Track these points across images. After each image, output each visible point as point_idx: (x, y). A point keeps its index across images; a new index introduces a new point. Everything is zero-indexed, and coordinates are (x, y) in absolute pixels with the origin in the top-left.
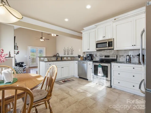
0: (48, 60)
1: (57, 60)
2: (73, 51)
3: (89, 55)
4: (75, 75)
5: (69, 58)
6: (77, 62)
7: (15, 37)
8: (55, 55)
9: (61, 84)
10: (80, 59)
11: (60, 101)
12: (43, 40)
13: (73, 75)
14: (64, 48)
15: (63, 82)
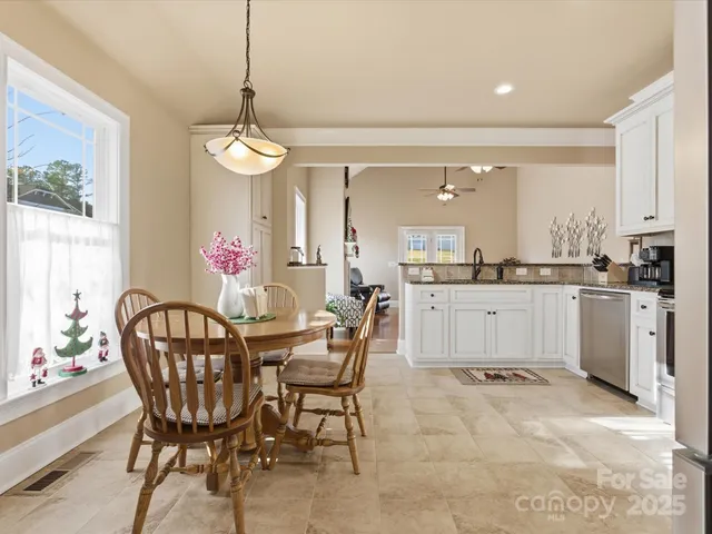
0: (435, 275)
1: (475, 280)
2: (604, 236)
3: (653, 255)
4: (565, 359)
5: (545, 272)
6: (575, 290)
7: (347, 201)
8: (507, 260)
9: (474, 381)
10: (603, 277)
11: (418, 433)
12: (451, 196)
13: (558, 356)
14: (555, 222)
15: (484, 378)
